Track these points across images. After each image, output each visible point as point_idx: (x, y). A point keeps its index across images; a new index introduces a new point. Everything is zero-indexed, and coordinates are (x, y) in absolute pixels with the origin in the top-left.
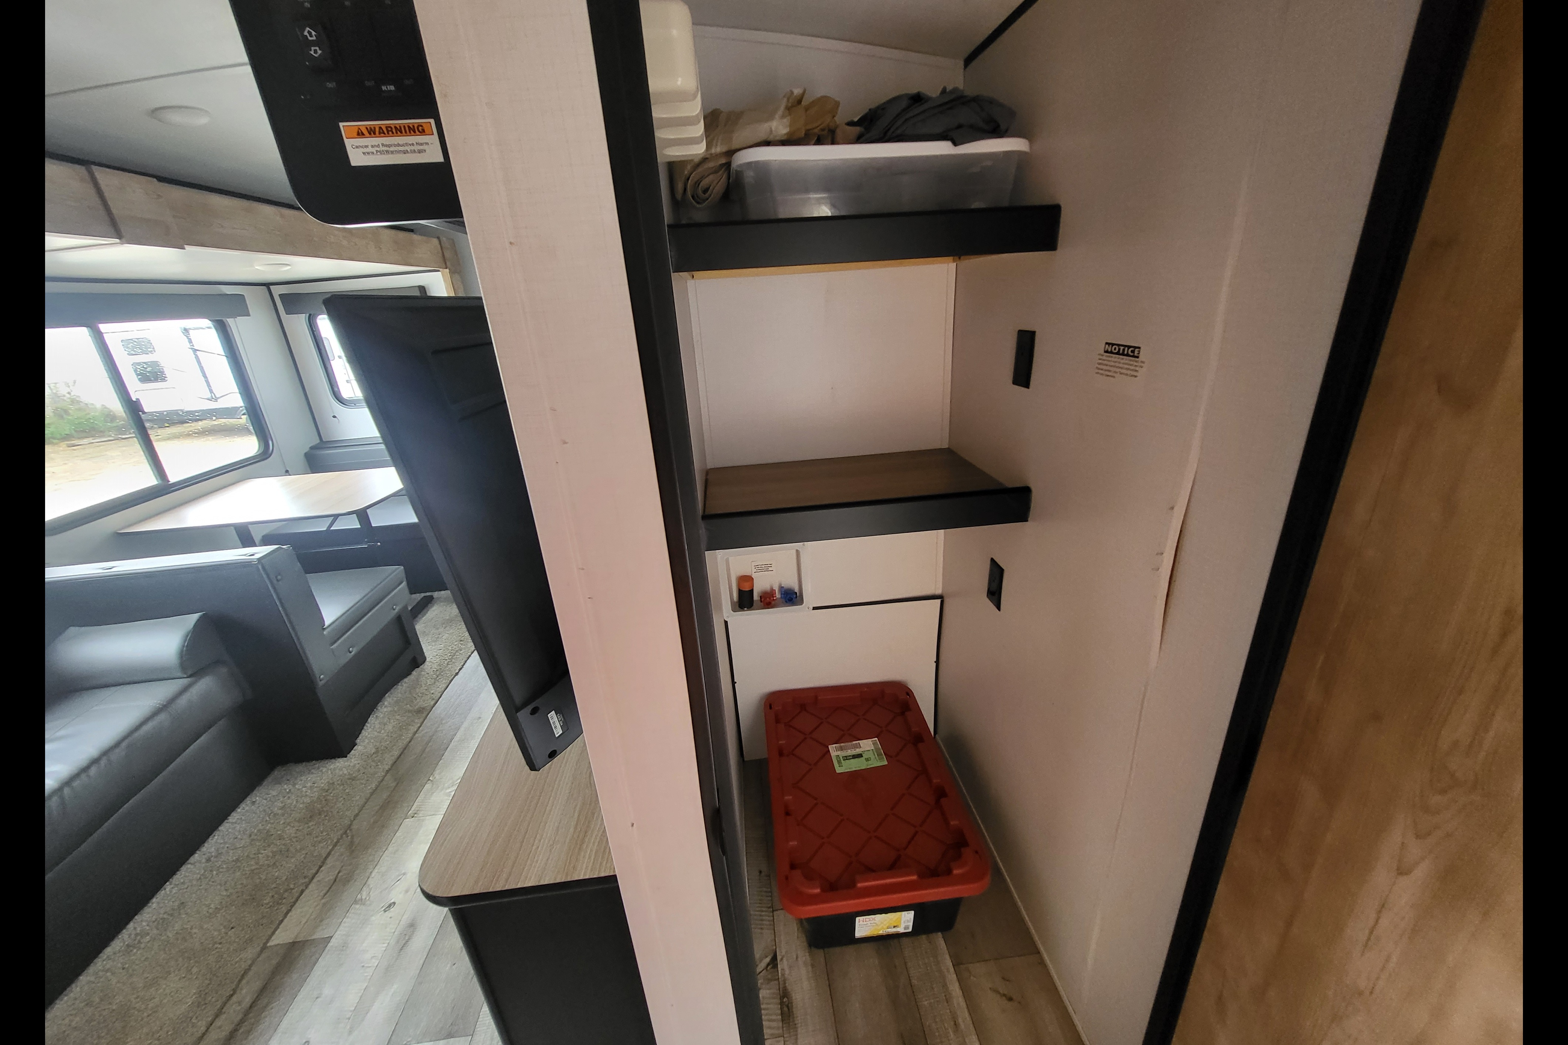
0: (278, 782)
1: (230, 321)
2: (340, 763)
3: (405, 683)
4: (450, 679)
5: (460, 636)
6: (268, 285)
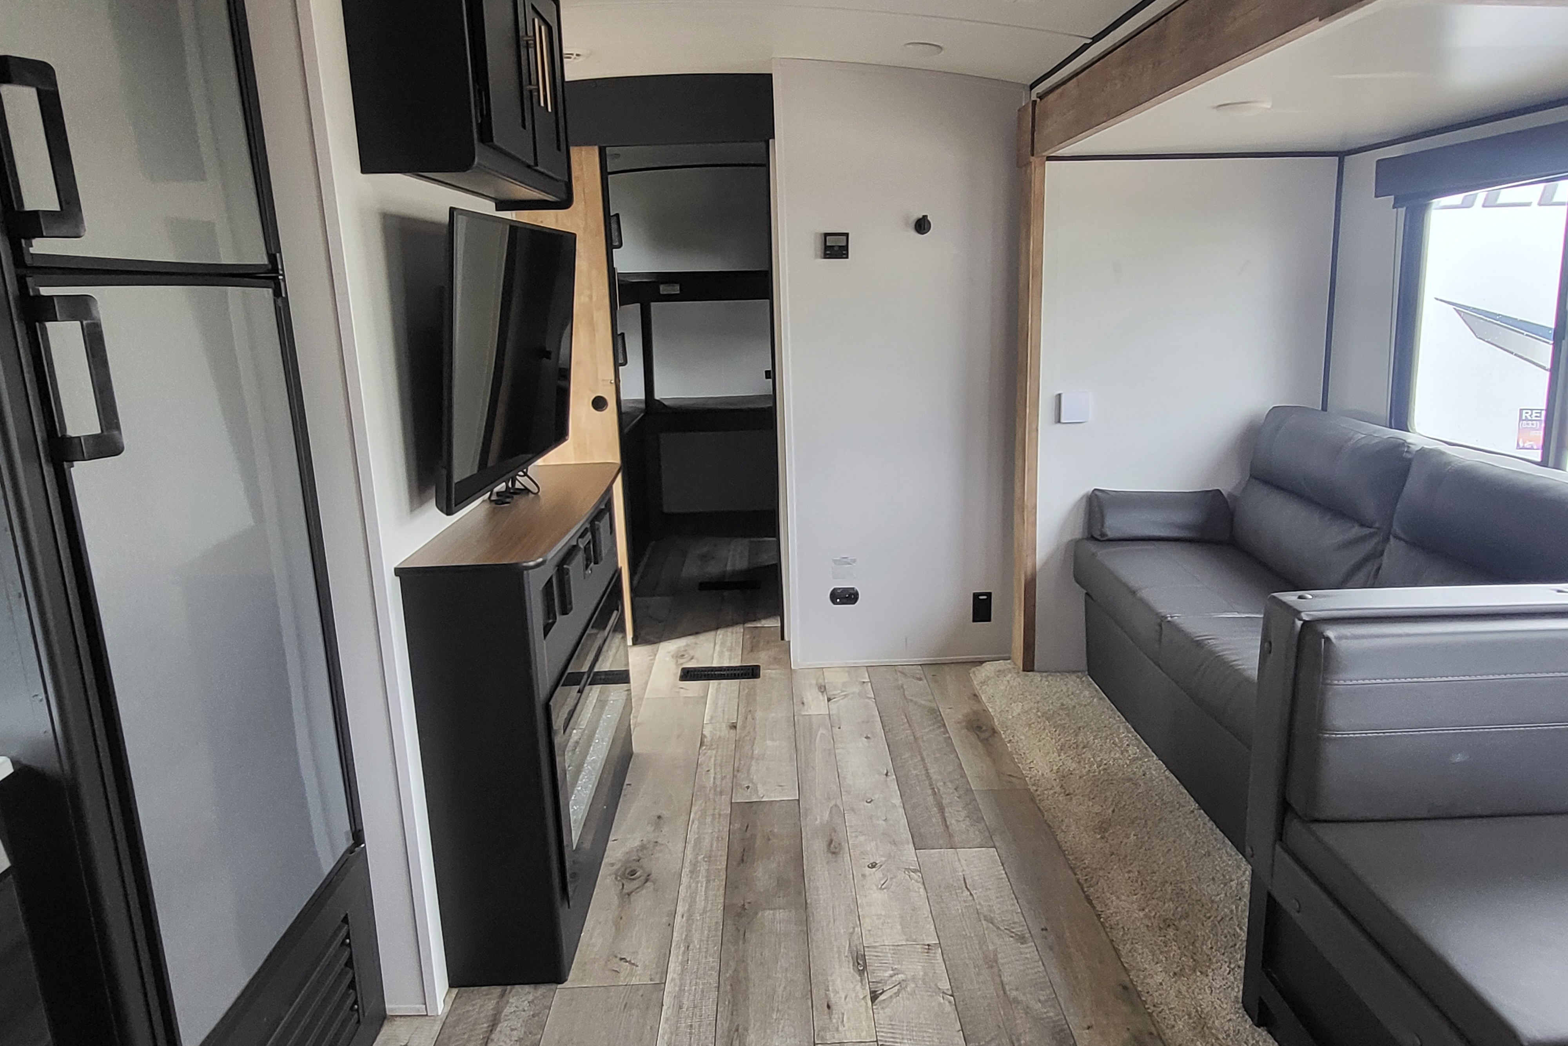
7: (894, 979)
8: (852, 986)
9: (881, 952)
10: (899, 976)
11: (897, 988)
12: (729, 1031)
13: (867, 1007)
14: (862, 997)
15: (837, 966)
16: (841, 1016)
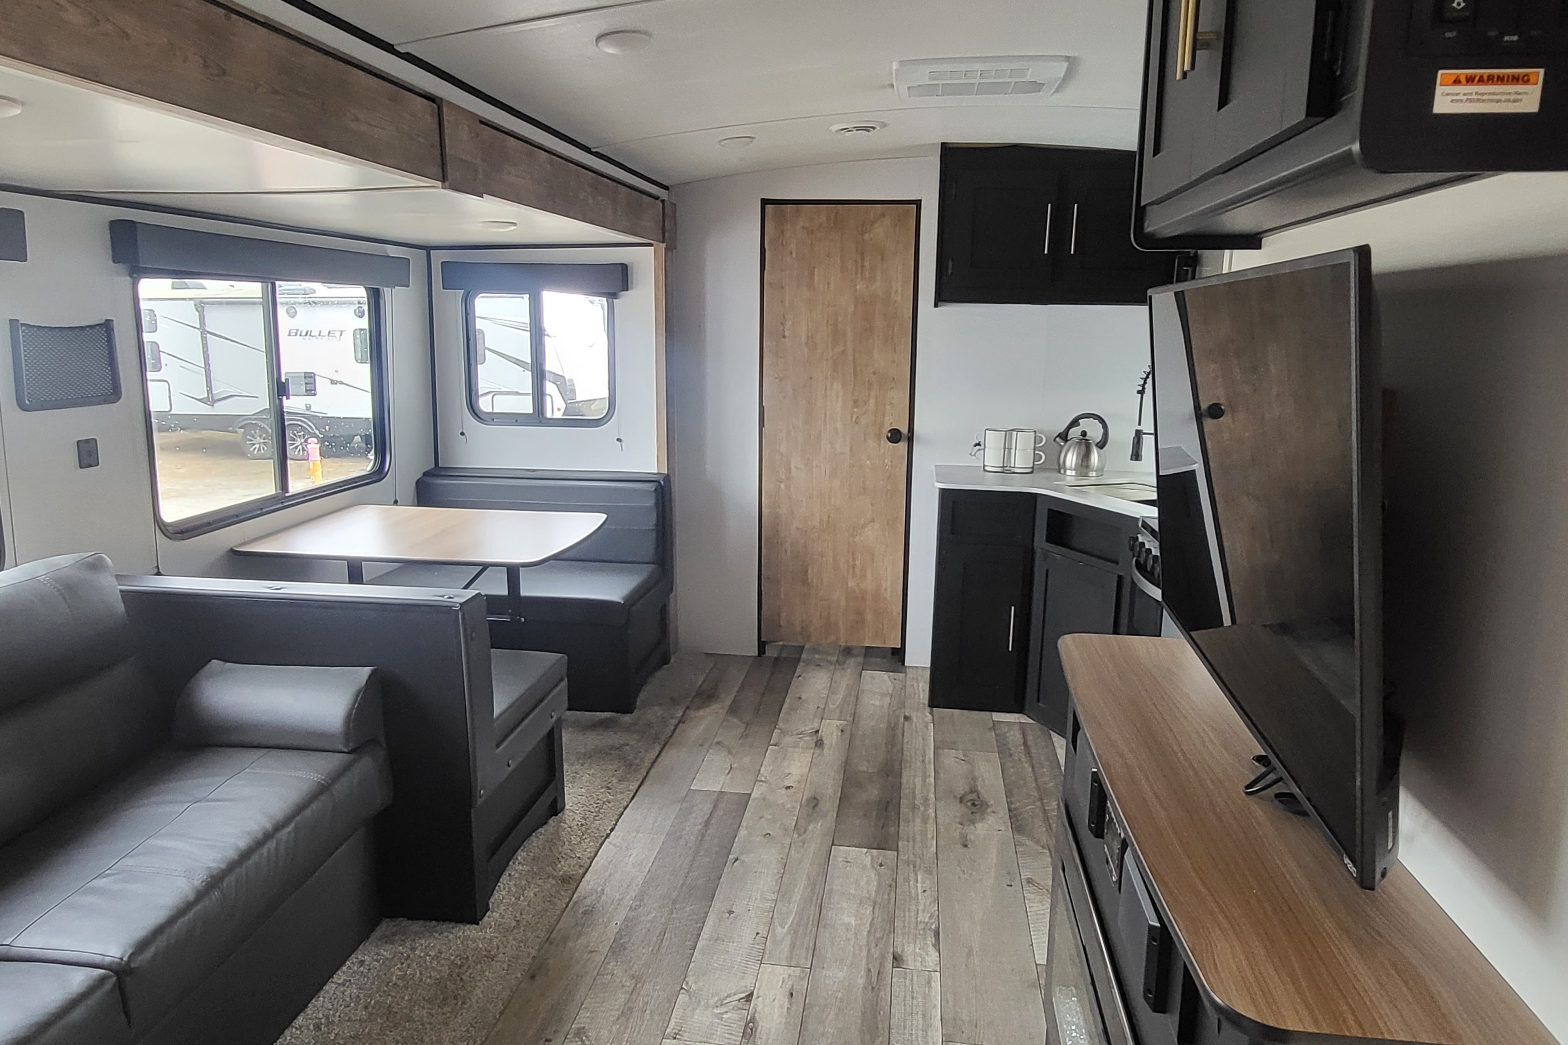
0: (388, 939)
1: (386, 291)
2: (470, 931)
3: (541, 834)
4: (600, 842)
5: (606, 781)
6: (428, 249)
7: (725, 1010)
8: (766, 1009)
9: (725, 1037)
10: (718, 1012)
11: (726, 1001)
12: (879, 989)
13: (759, 989)
14: (760, 998)
15: (773, 1030)
16: (784, 986)
